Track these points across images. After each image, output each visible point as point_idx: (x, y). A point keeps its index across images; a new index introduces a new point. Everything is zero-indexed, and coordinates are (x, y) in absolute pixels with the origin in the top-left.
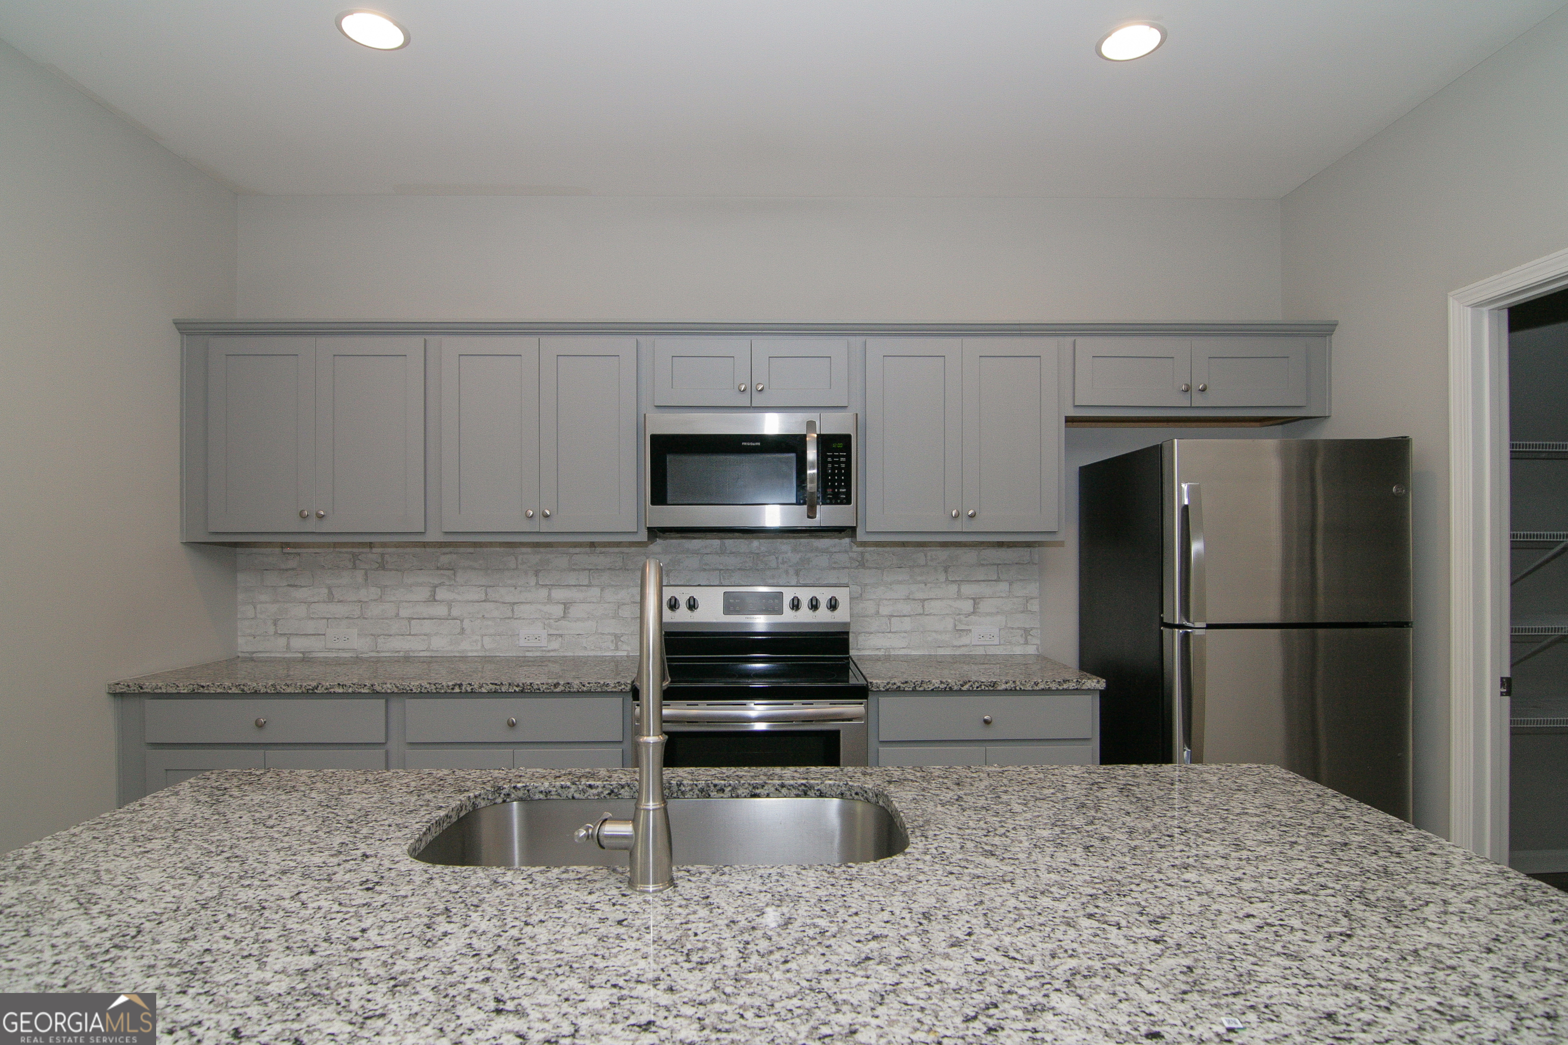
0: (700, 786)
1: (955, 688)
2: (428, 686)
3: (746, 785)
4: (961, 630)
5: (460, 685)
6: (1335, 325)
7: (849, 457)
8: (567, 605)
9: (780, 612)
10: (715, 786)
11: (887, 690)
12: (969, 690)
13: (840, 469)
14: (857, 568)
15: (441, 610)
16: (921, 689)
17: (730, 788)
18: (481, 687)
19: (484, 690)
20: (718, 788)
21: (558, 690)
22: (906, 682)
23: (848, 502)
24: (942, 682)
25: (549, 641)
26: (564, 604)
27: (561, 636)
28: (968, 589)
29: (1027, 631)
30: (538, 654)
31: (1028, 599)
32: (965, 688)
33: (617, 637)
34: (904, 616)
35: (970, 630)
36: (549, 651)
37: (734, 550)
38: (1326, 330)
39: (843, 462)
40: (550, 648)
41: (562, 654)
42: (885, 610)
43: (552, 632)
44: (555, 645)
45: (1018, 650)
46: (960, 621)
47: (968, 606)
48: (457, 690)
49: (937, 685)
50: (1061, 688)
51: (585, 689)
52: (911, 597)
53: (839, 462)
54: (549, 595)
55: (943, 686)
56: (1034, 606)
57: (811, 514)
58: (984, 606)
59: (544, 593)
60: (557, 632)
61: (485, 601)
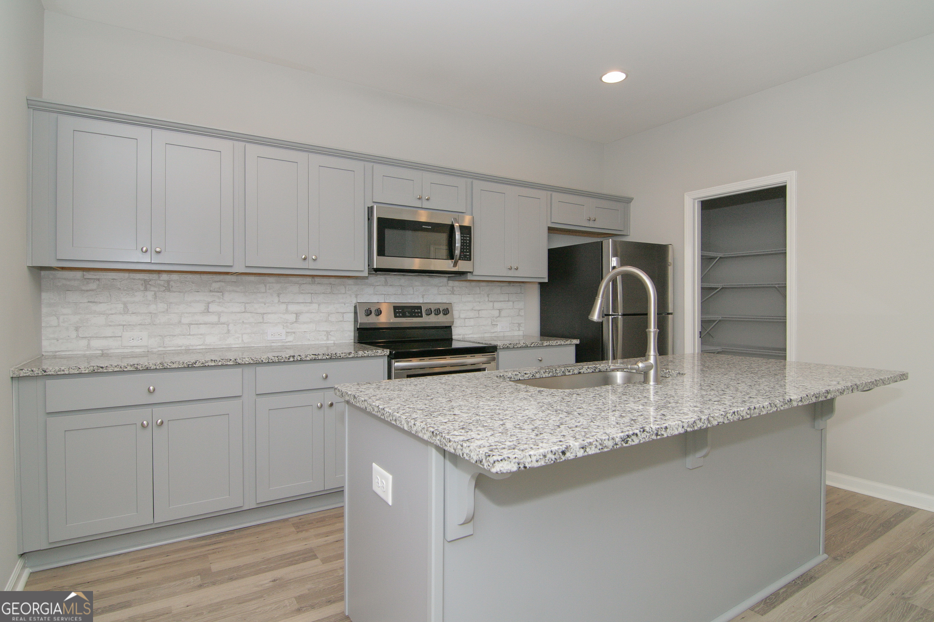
0: (563, 370)
1: (529, 346)
2: (273, 358)
3: (577, 369)
4: (494, 325)
5: (294, 357)
6: (632, 199)
7: (470, 238)
8: (297, 314)
9: (421, 316)
10: (567, 369)
11: (503, 348)
12: (533, 346)
13: (466, 243)
14: (450, 294)
15: (213, 318)
16: (516, 347)
17: (572, 370)
18: (306, 357)
19: (308, 359)
20: (568, 370)
21: (351, 356)
22: (511, 344)
23: (470, 260)
24: (524, 343)
25: (287, 336)
26: (296, 314)
27: (294, 333)
28: (498, 305)
29: (519, 325)
30: (280, 344)
31: (520, 310)
32: (532, 346)
33: (328, 333)
34: (471, 318)
35: (497, 325)
36: (286, 342)
37: (392, 284)
38: (628, 201)
39: (468, 240)
40: (287, 340)
41: (295, 344)
42: (462, 316)
43: (288, 331)
44: (290, 338)
45: (516, 333)
46: (494, 320)
47: (496, 313)
48: (292, 359)
49: (522, 345)
50: (565, 344)
51: (365, 355)
52: (474, 309)
53: (466, 240)
54: (287, 308)
55: (524, 345)
56: (522, 313)
57: (455, 265)
58: (503, 313)
59: (283, 307)
60: (292, 331)
61: (244, 312)
